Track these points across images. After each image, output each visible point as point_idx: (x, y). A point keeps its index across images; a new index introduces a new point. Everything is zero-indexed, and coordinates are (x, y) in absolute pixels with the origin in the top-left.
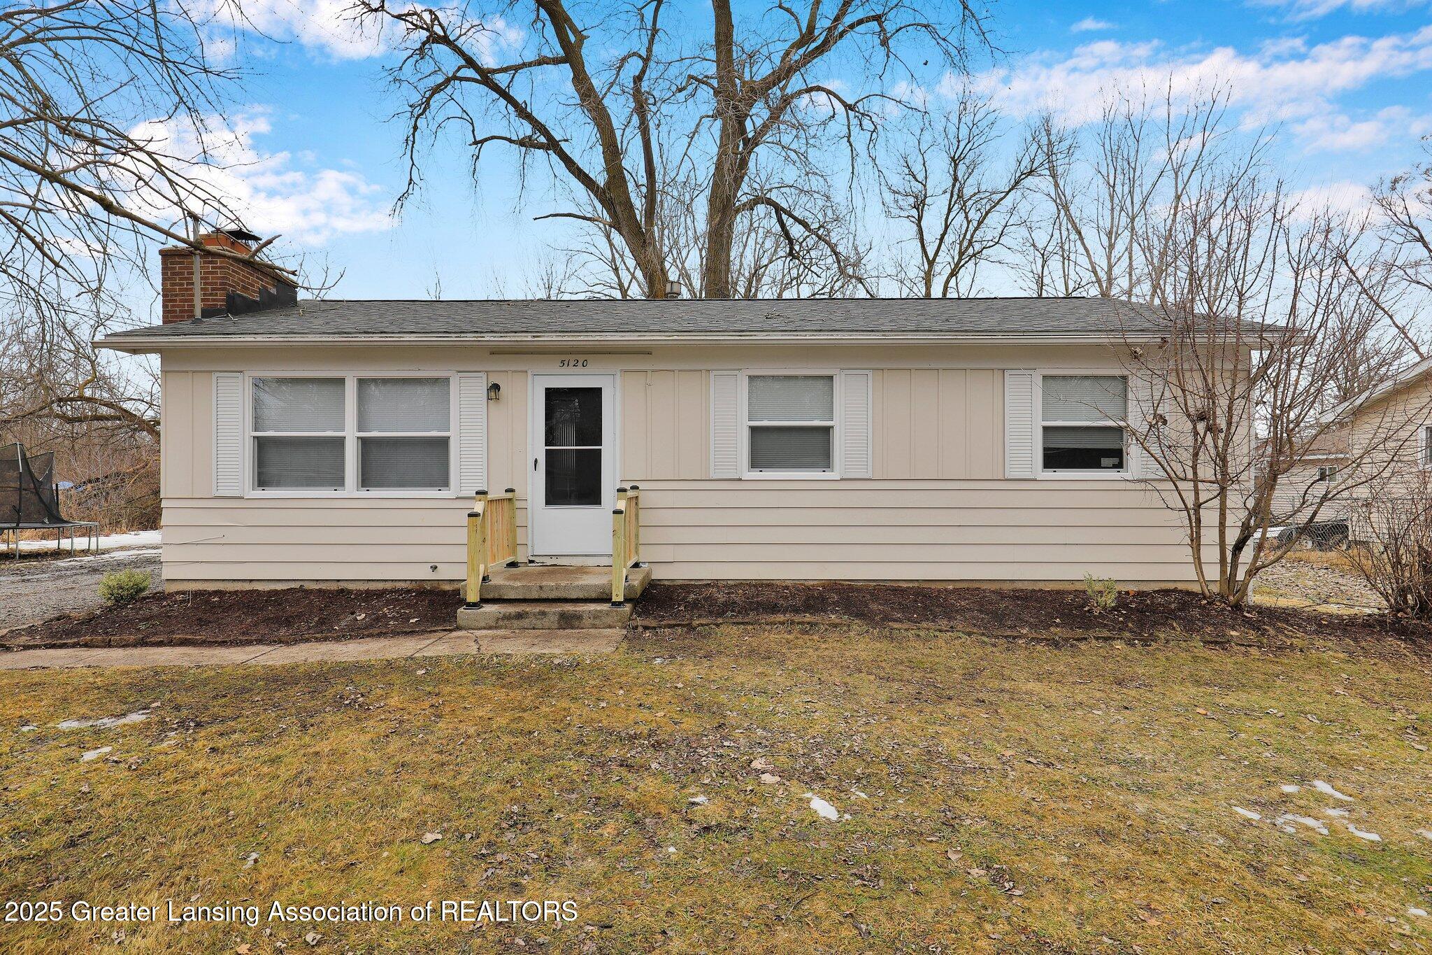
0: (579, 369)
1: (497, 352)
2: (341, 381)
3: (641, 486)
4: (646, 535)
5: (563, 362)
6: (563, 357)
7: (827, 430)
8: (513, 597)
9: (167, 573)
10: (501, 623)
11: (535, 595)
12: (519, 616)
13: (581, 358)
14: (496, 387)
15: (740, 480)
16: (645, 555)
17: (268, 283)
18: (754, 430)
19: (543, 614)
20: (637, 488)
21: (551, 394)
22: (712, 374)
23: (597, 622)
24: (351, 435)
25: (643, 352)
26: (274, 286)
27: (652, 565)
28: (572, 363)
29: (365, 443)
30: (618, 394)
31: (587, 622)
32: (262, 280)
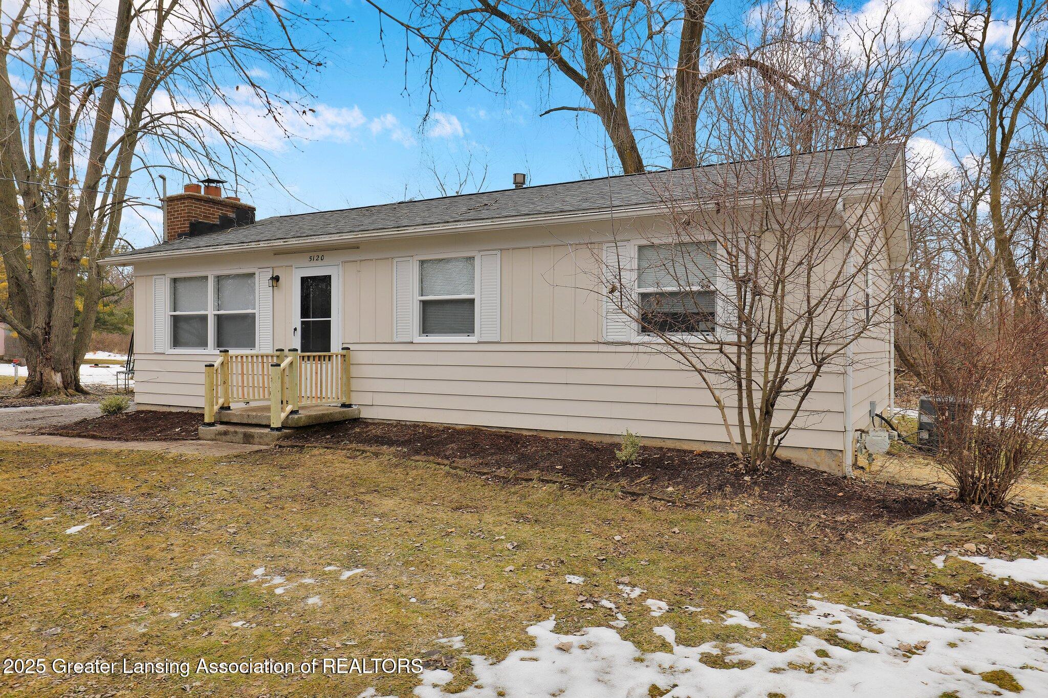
0: (320, 263)
1: (279, 253)
2: (206, 278)
3: (352, 347)
4: (355, 385)
5: (310, 257)
6: (312, 254)
7: (472, 301)
8: (235, 421)
9: (138, 399)
10: (217, 437)
11: (245, 421)
12: (226, 433)
13: (320, 254)
14: (276, 279)
15: (412, 343)
16: (355, 399)
17: (227, 211)
18: (425, 304)
19: (236, 432)
20: (348, 349)
21: (304, 280)
22: (395, 261)
23: (261, 441)
24: (211, 312)
25: (354, 247)
26: (233, 212)
27: (360, 407)
28: (315, 258)
29: (219, 318)
30: (341, 280)
31: (257, 440)
32: (222, 210)
